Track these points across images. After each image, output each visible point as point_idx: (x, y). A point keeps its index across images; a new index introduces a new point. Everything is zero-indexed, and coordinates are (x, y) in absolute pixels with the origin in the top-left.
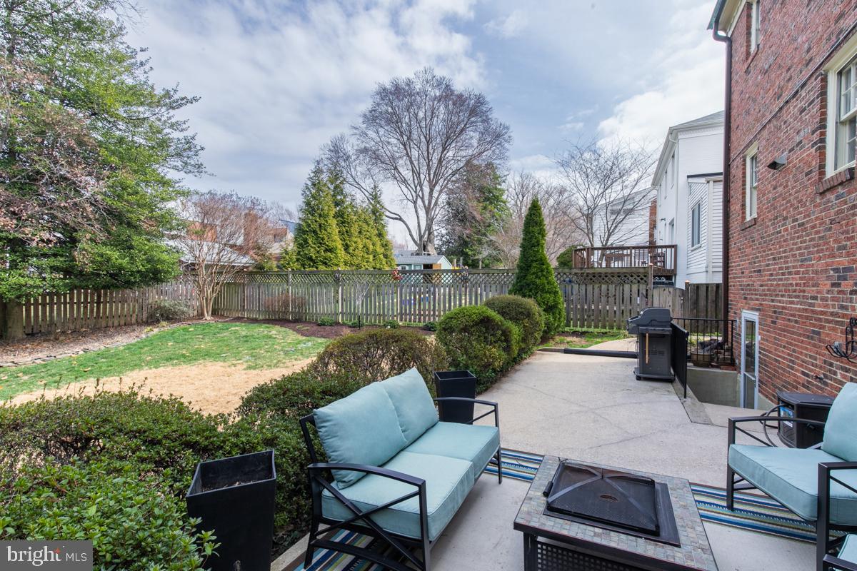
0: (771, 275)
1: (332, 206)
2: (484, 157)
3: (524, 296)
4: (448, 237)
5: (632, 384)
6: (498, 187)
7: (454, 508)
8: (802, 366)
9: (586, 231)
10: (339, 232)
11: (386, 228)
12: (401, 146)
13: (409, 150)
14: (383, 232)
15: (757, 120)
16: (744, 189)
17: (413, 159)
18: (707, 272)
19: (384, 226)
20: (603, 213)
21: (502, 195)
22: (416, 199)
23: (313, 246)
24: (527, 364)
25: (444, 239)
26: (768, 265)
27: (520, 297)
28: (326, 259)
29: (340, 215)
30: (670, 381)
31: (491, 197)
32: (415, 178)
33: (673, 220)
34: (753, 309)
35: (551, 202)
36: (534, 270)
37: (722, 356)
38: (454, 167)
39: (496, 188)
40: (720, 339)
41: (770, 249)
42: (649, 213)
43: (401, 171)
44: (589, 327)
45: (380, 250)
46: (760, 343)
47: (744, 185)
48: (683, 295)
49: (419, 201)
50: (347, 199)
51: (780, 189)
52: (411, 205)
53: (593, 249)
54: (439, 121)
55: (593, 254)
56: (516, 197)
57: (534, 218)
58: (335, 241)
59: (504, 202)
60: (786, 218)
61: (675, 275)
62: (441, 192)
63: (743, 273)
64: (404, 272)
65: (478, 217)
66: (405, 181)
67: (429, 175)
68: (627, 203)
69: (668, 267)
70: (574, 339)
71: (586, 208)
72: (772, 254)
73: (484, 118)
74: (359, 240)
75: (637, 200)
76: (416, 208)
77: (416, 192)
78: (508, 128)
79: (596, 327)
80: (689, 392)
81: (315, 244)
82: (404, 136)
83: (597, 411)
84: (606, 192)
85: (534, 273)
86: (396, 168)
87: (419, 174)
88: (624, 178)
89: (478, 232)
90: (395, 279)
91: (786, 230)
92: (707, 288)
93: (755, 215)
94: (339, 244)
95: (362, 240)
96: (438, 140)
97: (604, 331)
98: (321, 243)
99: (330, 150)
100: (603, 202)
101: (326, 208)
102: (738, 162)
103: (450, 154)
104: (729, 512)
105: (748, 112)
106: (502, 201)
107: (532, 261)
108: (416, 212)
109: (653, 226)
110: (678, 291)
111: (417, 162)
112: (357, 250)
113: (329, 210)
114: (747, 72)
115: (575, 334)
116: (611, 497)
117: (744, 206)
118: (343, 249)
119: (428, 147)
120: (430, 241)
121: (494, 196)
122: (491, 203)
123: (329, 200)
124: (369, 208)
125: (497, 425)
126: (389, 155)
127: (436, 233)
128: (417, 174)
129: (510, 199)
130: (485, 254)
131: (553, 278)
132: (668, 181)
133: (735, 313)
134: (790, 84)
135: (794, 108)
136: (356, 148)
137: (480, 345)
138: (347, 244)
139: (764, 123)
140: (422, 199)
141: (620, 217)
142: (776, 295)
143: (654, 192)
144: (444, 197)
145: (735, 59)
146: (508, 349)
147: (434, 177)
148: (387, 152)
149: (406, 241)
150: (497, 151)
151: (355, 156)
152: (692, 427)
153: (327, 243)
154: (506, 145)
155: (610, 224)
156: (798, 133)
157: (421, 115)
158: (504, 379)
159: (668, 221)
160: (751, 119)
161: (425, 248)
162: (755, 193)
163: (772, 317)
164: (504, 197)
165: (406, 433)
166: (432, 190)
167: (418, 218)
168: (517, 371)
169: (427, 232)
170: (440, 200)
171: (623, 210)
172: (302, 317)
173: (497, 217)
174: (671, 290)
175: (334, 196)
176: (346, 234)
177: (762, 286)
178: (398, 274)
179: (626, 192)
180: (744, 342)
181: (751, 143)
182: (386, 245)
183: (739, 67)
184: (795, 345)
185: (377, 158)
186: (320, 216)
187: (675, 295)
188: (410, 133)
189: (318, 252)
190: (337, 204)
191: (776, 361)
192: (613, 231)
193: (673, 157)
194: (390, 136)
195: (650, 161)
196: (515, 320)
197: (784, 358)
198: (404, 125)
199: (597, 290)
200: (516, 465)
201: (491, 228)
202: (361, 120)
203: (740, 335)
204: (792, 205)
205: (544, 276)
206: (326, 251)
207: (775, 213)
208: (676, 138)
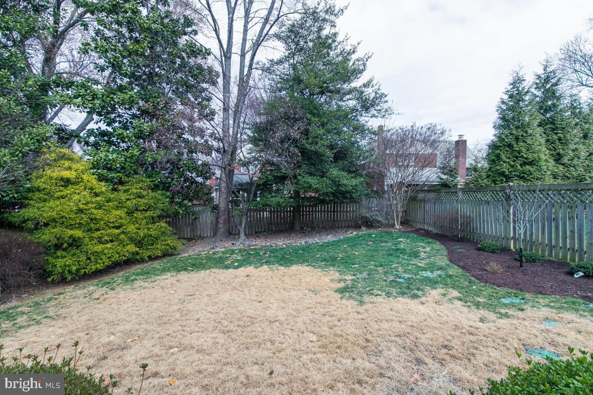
23: (506, 160)
28: (524, 173)
58: (538, 152)
98: (517, 157)
112: (576, 160)
113: (531, 120)
118: (551, 160)
138: (558, 154)
172: (470, 235)
186: (518, 127)
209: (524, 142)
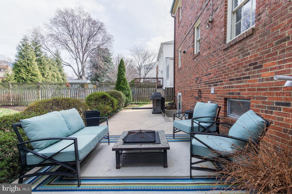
0: (184, 82)
1: (35, 56)
2: (104, 46)
3: (119, 91)
4: (91, 74)
5: (151, 115)
6: (110, 57)
7: (90, 149)
8: (190, 104)
9: (139, 74)
10: (39, 68)
11: (63, 68)
12: (69, 36)
13: (73, 39)
14: (62, 69)
15: (181, 40)
16: (178, 60)
17: (75, 42)
18: (170, 85)
19: (62, 67)
20: (143, 68)
21: (111, 60)
22: (77, 58)
23: (24, 73)
24: (120, 113)
25: (89, 75)
26: (183, 80)
27: (117, 91)
28: (32, 79)
29: (40, 61)
30: (161, 113)
31: (107, 60)
32: (76, 50)
33: (162, 71)
34: (180, 92)
35: (128, 64)
36: (122, 83)
37: (173, 106)
38: (93, 48)
39: (109, 57)
40: (173, 102)
41: (184, 75)
42: (156, 69)
43: (70, 46)
44: (139, 101)
45: (60, 77)
46: (182, 101)
47: (178, 58)
48: (165, 91)
49: (78, 59)
50: (43, 54)
51: (186, 59)
52: (75, 61)
53: (141, 78)
54: (86, 29)
55: (141, 80)
56: (116, 62)
57: (121, 65)
58: (37, 71)
59: (112, 63)
60: (187, 66)
61: (163, 87)
62: (87, 56)
63: (178, 83)
64: (72, 84)
65: (102, 67)
66: (71, 51)
67: (82, 49)
68: (150, 66)
69: (161, 84)
70: (135, 105)
71: (139, 67)
72: (184, 76)
73: (104, 31)
74: (50, 72)
75: (153, 65)
76: (77, 61)
77: (76, 55)
78: (113, 36)
79: (142, 101)
80: (166, 115)
81: (25, 72)
82: (71, 32)
83: (141, 122)
84: (145, 62)
85: (122, 84)
86: (67, 45)
87: (78, 48)
88: (149, 58)
89: (103, 73)
90: (67, 86)
91: (187, 69)
92: (170, 89)
93: (181, 67)
94: (39, 73)
95: (51, 72)
96: (86, 36)
97: (144, 102)
98: (29, 72)
99: (33, 32)
100: (143, 65)
101: (31, 56)
102: (177, 52)
103: (91, 42)
104: (174, 139)
105: (179, 38)
106: (111, 62)
107: (121, 80)
108: (77, 63)
109: (157, 73)
110: (163, 90)
111: (77, 43)
112: (48, 76)
113: (33, 58)
114: (179, 27)
115: (135, 104)
116: (143, 137)
117: (178, 64)
118: (41, 75)
119: (81, 38)
120: (83, 75)
121: (108, 60)
122: (107, 62)
123: (33, 53)
124: (55, 59)
125: (107, 125)
126: (64, 39)
127: (86, 72)
128: (77, 48)
129: (114, 62)
130: (105, 80)
131: (128, 85)
132: (161, 59)
133: (176, 94)
134: (188, 30)
135: (188, 37)
136: (47, 33)
137: (103, 105)
138: (43, 73)
139: (182, 41)
140: (80, 58)
141: (148, 70)
142: (185, 87)
143: (158, 63)
144: (89, 59)
145: (176, 23)
146: (113, 106)
147: (84, 50)
148: (63, 38)
149: (73, 76)
150: (109, 44)
151: (46, 37)
152: (166, 122)
153: (32, 72)
154: (112, 42)
155: (146, 72)
156: (189, 43)
157: (78, 25)
158: (112, 117)
159: (161, 71)
160: (179, 40)
161: (81, 77)
162: (181, 61)
163: (184, 93)
164: (112, 61)
165: (70, 130)
166: (83, 55)
167: (78, 65)
168: (116, 115)
169: (82, 72)
170: (87, 60)
171: (149, 68)
172: (19, 103)
173: (110, 67)
174: (162, 89)
175: (35, 51)
176: (42, 69)
177: (182, 85)
178: (69, 84)
179: (150, 62)
180: (178, 102)
181: (180, 47)
182: (63, 75)
183: (177, 25)
184: (189, 99)
185: (58, 39)
186: (28, 60)
187: (162, 91)
188: (73, 31)
189: (27, 76)
190: (37, 56)
191: (185, 105)
192: (146, 74)
193: (162, 52)
194: (64, 31)
195: (156, 54)
196: (116, 98)
197: (186, 103)
198: (70, 28)
199: (142, 90)
200: (115, 139)
201: (107, 71)
202: (49, 22)
203: (177, 100)
204: (188, 63)
205: (125, 85)
206: (32, 75)
207: (184, 65)
208: (163, 46)
209: (31, 66)
